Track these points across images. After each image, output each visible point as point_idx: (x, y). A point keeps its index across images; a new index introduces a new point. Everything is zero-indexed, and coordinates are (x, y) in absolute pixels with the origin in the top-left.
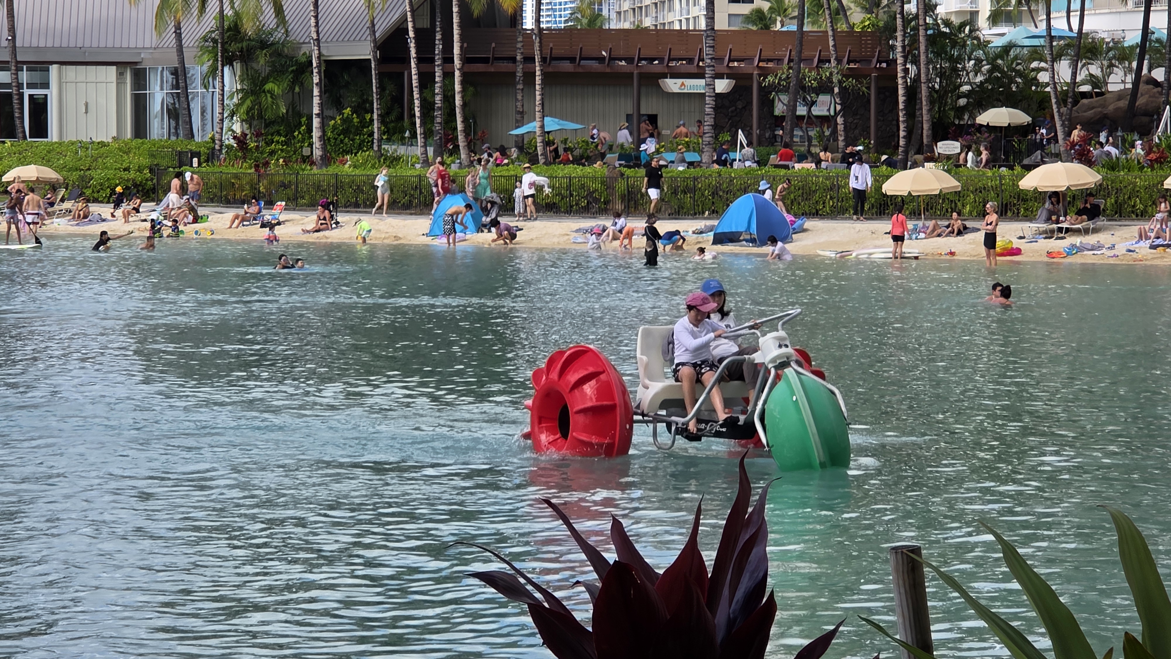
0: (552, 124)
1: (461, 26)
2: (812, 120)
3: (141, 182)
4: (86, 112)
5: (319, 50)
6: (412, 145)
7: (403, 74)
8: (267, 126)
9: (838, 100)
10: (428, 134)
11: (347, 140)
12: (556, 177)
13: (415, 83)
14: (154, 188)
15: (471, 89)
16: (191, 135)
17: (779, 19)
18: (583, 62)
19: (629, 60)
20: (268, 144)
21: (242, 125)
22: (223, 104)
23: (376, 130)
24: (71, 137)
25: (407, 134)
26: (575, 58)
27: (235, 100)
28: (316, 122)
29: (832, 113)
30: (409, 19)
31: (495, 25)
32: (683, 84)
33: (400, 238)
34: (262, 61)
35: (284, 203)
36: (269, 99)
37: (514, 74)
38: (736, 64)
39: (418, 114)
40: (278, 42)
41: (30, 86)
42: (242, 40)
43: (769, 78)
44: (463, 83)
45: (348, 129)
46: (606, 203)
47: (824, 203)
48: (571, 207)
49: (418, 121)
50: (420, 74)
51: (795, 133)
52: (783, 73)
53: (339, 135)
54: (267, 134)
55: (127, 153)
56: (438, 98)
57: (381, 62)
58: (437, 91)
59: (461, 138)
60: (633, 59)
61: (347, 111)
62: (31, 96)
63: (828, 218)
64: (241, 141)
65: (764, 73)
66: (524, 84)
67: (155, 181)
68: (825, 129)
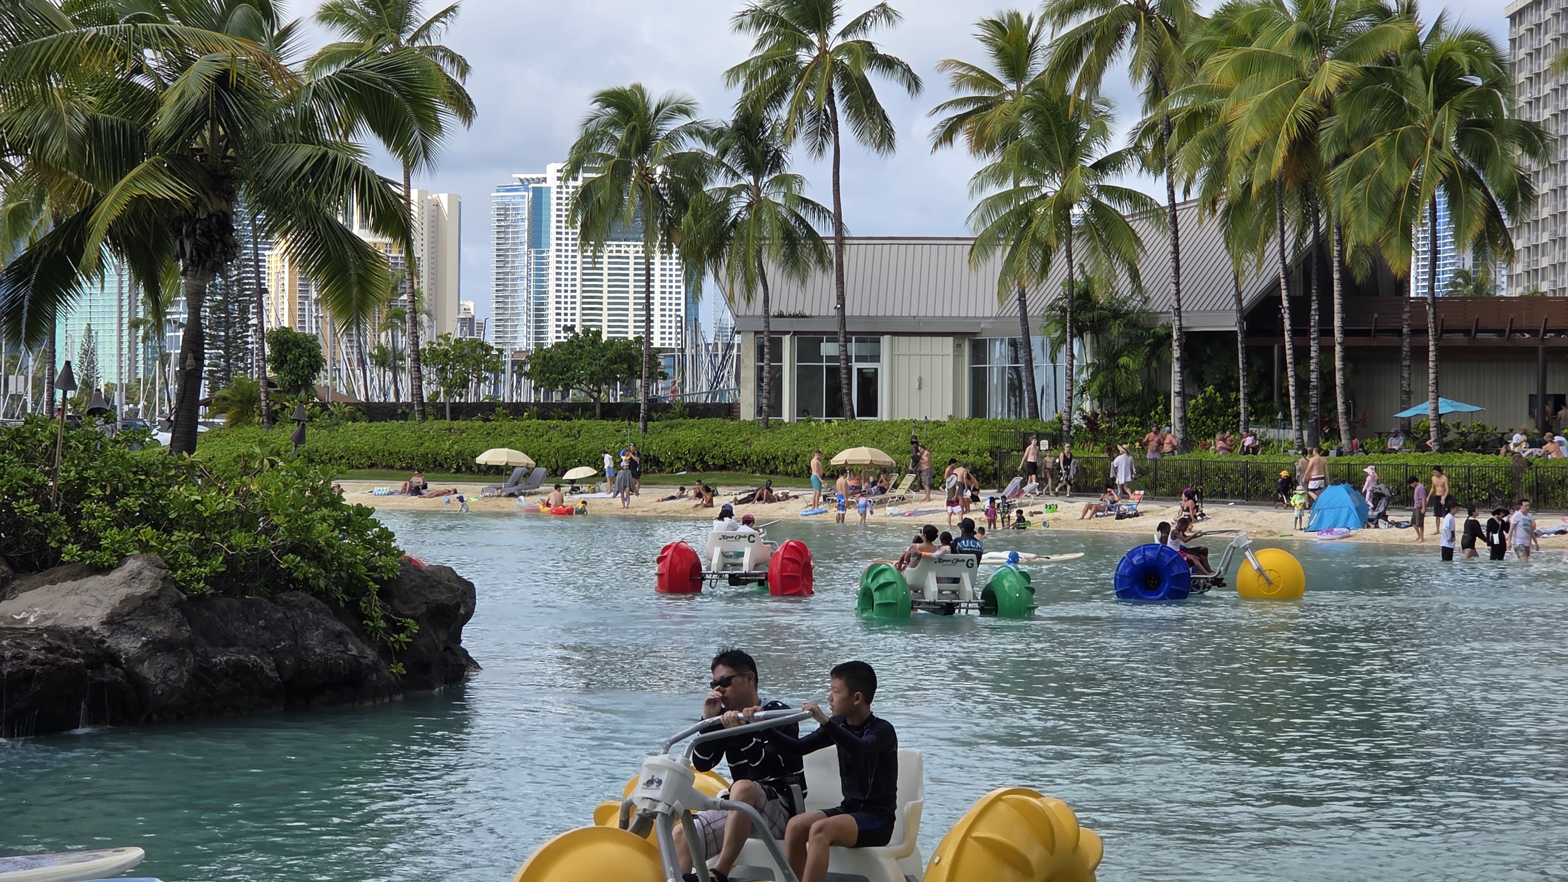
0: (1446, 406)
1: (1343, 294)
4: (920, 388)
5: (1180, 320)
6: (1284, 428)
7: (1273, 347)
8: (1119, 405)
10: (1303, 415)
11: (1209, 421)
12: (1451, 466)
13: (1289, 359)
14: (996, 474)
15: (1351, 365)
16: (1035, 413)
18: (1479, 336)
19: (1534, 332)
20: (1121, 425)
21: (1092, 403)
22: (1072, 380)
23: (1242, 411)
24: (902, 415)
25: (1280, 416)
26: (1470, 331)
27: (1084, 376)
28: (1175, 402)
30: (1283, 287)
31: (1377, 293)
33: (1275, 533)
36: (1124, 374)
37: (1399, 349)
39: (1292, 394)
40: (1132, 312)
41: (859, 359)
42: (1093, 309)
44: (1344, 359)
45: (1210, 410)
46: (1511, 496)
49: (1292, 402)
50: (1295, 349)
53: (1201, 416)
54: (1118, 414)
55: (965, 434)
56: (1313, 376)
57: (1247, 334)
58: (1312, 368)
59: (1342, 420)
60: (1538, 331)
61: (1210, 389)
62: (860, 370)
64: (1091, 421)
66: (1413, 360)
67: (997, 465)
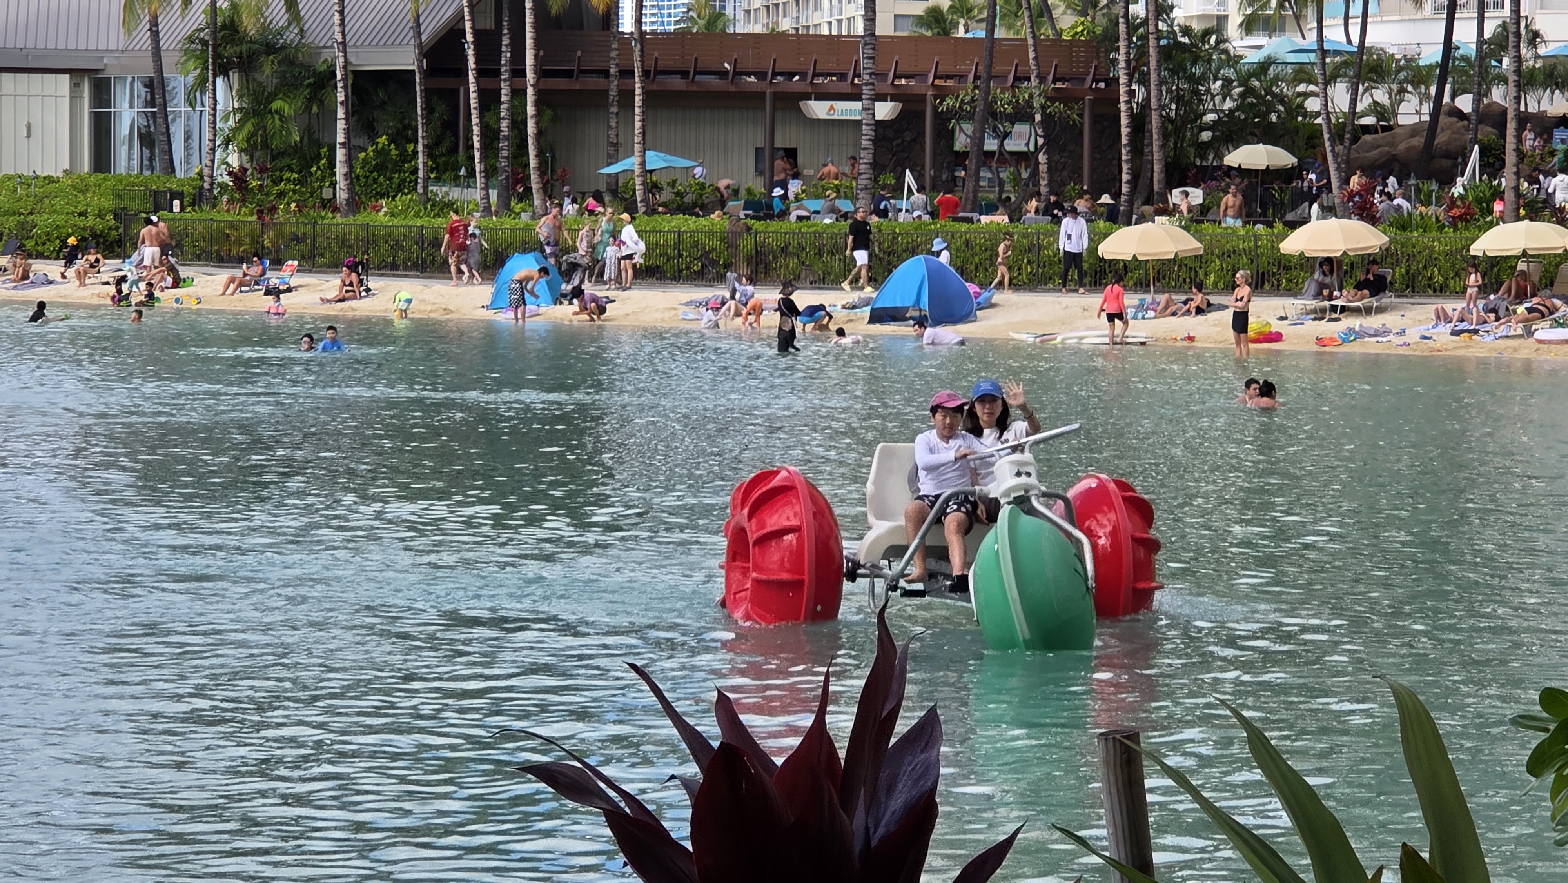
0: (656, 160)
1: (536, 27)
2: (1004, 158)
3: (102, 232)
4: (29, 136)
5: (345, 56)
6: (468, 186)
7: (458, 90)
8: (273, 159)
9: (1040, 132)
10: (490, 172)
11: (381, 179)
12: (660, 232)
13: (474, 103)
14: (120, 240)
15: (549, 112)
16: (170, 169)
17: (962, 21)
18: (698, 78)
19: (761, 75)
20: (276, 183)
21: (240, 157)
22: (214, 128)
23: (421, 166)
24: (7, 169)
25: (463, 172)
26: (688, 72)
27: (231, 123)
28: (340, 154)
29: (1032, 149)
30: (467, 17)
31: (581, 27)
32: (832, 108)
33: (452, 312)
34: (268, 71)
35: (296, 263)
36: (277, 122)
37: (605, 93)
38: (903, 81)
39: (477, 145)
40: (290, 45)
42: (241, 42)
43: (948, 100)
44: (537, 104)
45: (382, 165)
47: (1019, 269)
48: (680, 271)
49: (477, 155)
50: (481, 92)
51: (982, 174)
52: (967, 94)
53: (372, 172)
54: (274, 170)
55: (84, 192)
56: (504, 124)
57: (429, 73)
58: (502, 114)
59: (534, 177)
60: (766, 73)
61: (383, 140)
63: (1025, 289)
64: (239, 177)
65: (941, 94)
66: (620, 106)
67: (121, 230)
68: (1023, 170)
